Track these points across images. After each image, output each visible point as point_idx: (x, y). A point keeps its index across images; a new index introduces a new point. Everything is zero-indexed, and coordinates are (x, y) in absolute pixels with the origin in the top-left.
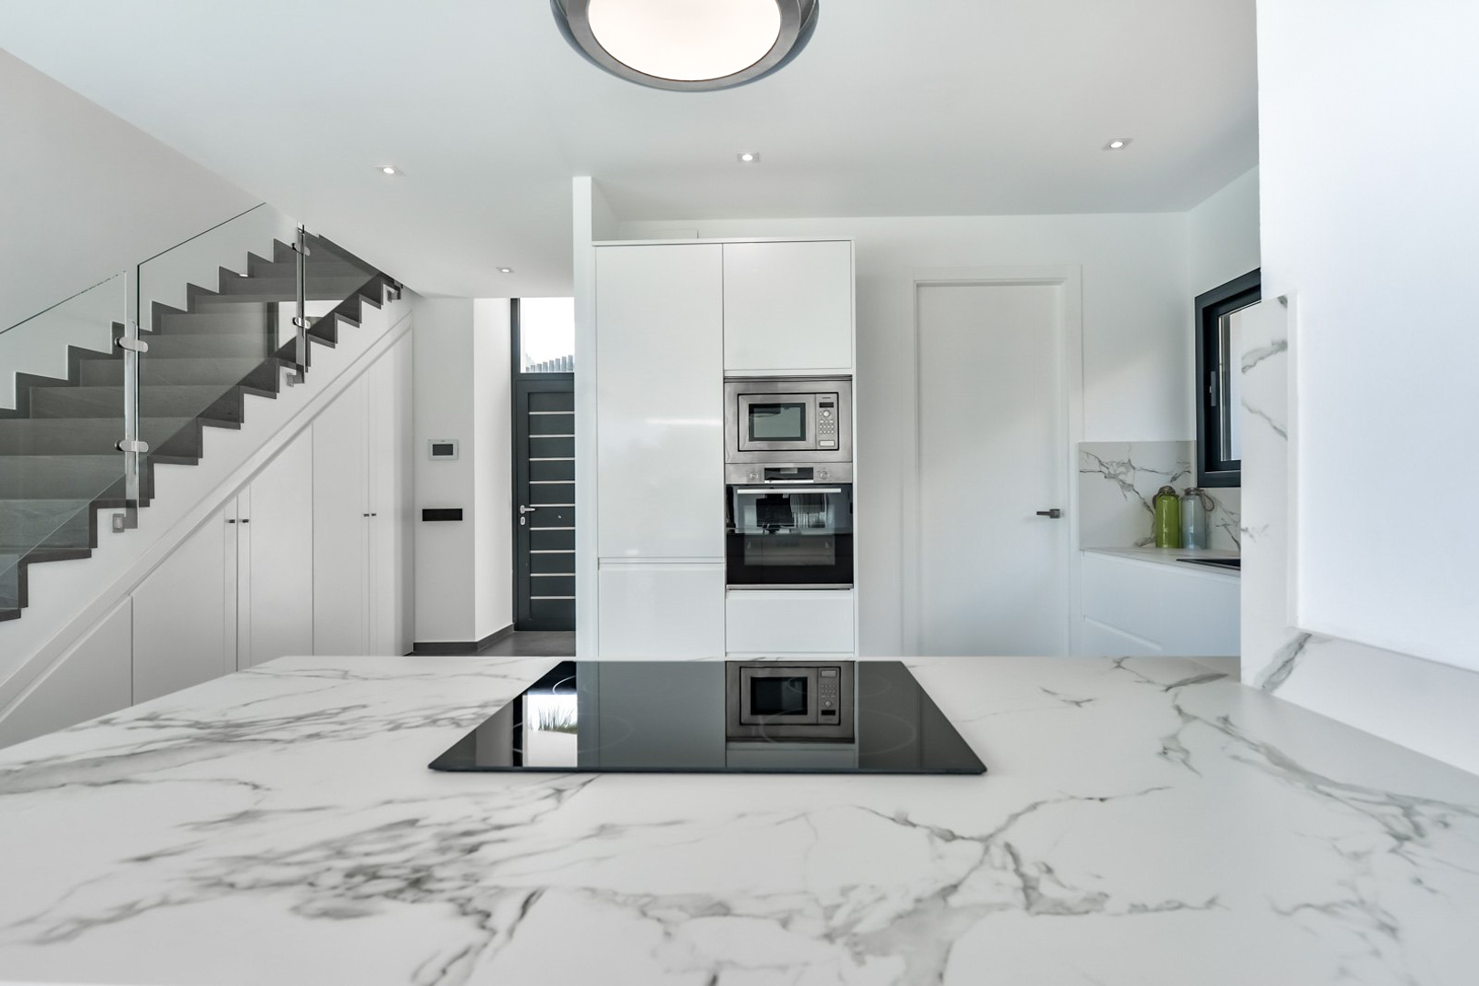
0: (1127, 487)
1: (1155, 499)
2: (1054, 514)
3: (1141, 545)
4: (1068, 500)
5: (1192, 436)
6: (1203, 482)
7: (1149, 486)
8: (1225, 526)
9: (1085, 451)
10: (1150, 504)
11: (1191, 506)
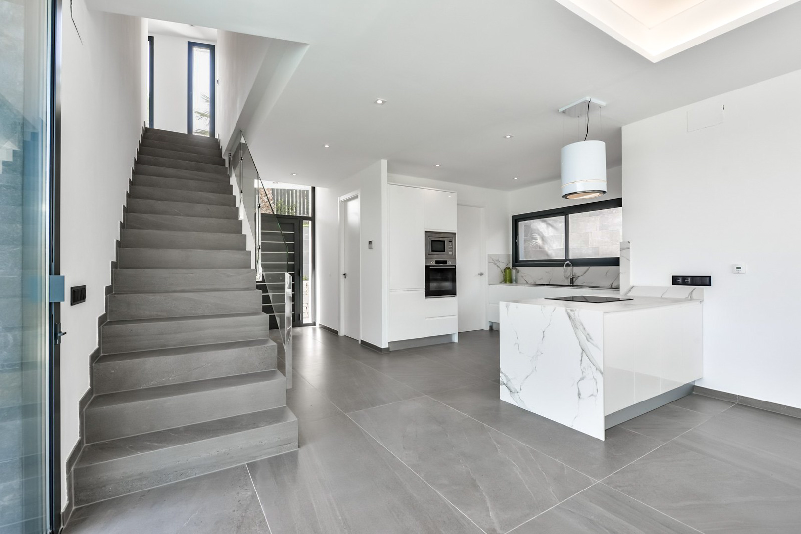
0: (498, 266)
1: (505, 269)
2: (482, 274)
3: (501, 283)
4: (485, 270)
5: (511, 253)
6: (514, 265)
7: (503, 266)
8: (522, 277)
9: (490, 256)
10: (503, 271)
11: (514, 271)
